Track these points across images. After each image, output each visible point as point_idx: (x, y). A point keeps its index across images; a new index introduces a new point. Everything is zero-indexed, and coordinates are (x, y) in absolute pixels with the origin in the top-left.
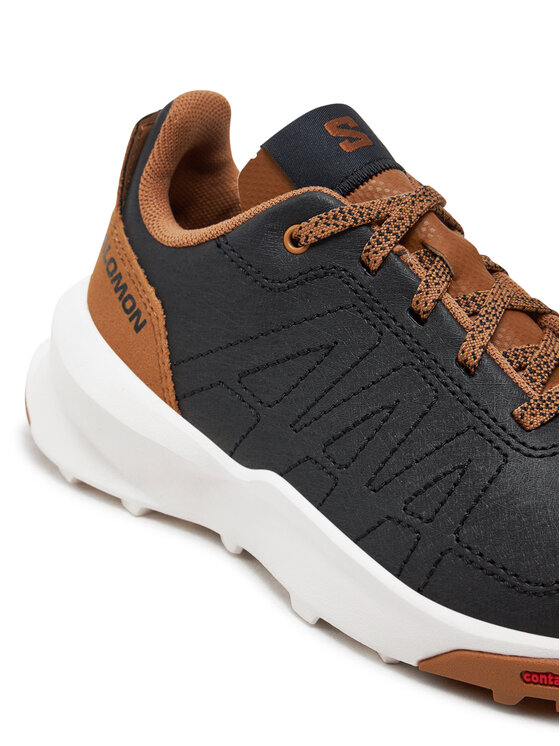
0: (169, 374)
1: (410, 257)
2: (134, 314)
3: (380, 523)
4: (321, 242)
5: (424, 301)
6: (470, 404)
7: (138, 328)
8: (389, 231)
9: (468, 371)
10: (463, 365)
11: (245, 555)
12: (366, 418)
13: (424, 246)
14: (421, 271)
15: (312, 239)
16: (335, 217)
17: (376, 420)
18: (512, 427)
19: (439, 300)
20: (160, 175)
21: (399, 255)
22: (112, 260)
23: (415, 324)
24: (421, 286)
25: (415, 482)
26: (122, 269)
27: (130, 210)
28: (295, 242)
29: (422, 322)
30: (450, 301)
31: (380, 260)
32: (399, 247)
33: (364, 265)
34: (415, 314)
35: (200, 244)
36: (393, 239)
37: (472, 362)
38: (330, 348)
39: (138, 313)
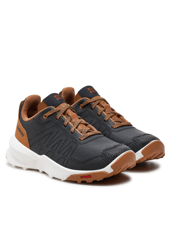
0: (28, 142)
1: (64, 116)
2: (22, 134)
3: (60, 158)
4: (49, 116)
5: (66, 123)
6: (72, 138)
7: (23, 136)
8: (61, 112)
9: (72, 133)
10: (71, 132)
11: (44, 172)
12: (57, 143)
13: (68, 114)
14: (66, 118)
15: (48, 116)
16: (52, 111)
17: (59, 143)
18: (79, 140)
19: (68, 123)
20: (25, 110)
21: (62, 116)
22: (18, 126)
23: (64, 127)
24: (65, 121)
25: (64, 151)
26: (20, 127)
27: (20, 117)
28: (45, 117)
29: (65, 127)
30: (70, 123)
31: (59, 117)
32: (63, 115)
33: (57, 119)
34: (64, 126)
35: (31, 120)
36: (61, 113)
37: (73, 131)
38: (52, 133)
39: (23, 133)
